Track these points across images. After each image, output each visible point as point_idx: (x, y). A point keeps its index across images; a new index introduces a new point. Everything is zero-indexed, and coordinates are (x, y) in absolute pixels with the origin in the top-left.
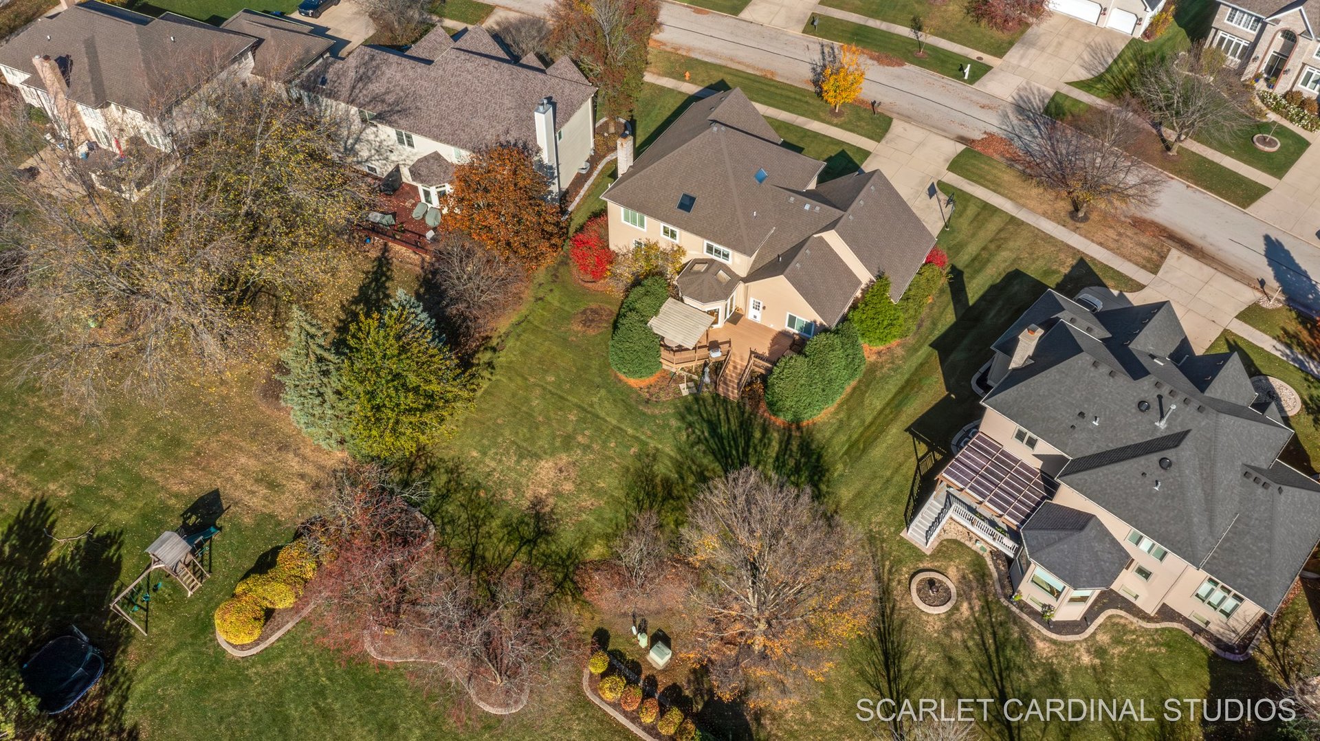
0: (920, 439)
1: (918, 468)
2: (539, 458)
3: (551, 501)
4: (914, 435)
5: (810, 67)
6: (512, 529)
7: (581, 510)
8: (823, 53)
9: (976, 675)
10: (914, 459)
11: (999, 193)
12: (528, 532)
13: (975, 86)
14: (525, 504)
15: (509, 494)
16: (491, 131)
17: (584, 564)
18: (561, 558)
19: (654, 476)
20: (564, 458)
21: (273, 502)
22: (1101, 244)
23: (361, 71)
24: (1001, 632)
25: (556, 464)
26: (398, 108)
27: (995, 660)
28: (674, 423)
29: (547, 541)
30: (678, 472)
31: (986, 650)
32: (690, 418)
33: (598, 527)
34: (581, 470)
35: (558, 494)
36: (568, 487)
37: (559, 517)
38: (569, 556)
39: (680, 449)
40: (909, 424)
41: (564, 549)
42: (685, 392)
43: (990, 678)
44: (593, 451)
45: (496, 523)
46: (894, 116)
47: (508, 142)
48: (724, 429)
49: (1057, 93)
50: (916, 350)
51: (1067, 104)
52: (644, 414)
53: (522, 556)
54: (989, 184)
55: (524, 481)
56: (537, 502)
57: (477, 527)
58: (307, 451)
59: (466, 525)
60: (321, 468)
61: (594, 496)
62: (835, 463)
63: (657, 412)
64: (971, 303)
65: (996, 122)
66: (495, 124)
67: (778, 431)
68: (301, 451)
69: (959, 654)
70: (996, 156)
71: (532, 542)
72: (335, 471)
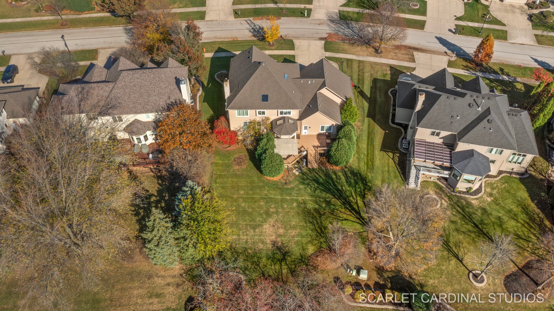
0: (388, 152)
1: (394, 162)
2: (262, 226)
3: (279, 239)
4: (385, 151)
5: (248, 31)
6: (272, 258)
7: (293, 237)
8: (248, 24)
9: (463, 222)
10: (391, 160)
11: (348, 54)
12: (279, 256)
13: (311, 18)
14: (270, 246)
15: (261, 246)
16: (161, 100)
17: (310, 257)
18: (299, 259)
19: (310, 210)
20: (271, 221)
21: (164, 303)
22: (392, 59)
23: (80, 96)
24: (460, 204)
25: (270, 224)
26: (110, 106)
27: (464, 214)
28: (301, 187)
29: (289, 256)
30: (317, 204)
31: (460, 212)
32: (306, 182)
33: (304, 240)
34: (281, 222)
35: (280, 236)
36: (281, 231)
37: (286, 244)
38: (302, 257)
39: (311, 196)
40: (380, 147)
41: (298, 255)
42: (297, 173)
43: (468, 221)
44: (280, 213)
45: (264, 260)
46: (292, 39)
47: (172, 102)
48: (321, 180)
49: (339, 11)
50: (364, 121)
51: (345, 14)
52: (288, 189)
53: (284, 267)
54: (342, 51)
55: (262, 237)
56: (274, 243)
57: (258, 265)
58: (162, 273)
59: (253, 267)
60: (174, 277)
61: (294, 229)
62: (367, 174)
63: (292, 185)
64: (369, 96)
65: (328, 29)
66: (161, 96)
67: (340, 172)
68: (159, 274)
69: (454, 219)
70: (337, 41)
71: (284, 259)
72: (181, 275)
